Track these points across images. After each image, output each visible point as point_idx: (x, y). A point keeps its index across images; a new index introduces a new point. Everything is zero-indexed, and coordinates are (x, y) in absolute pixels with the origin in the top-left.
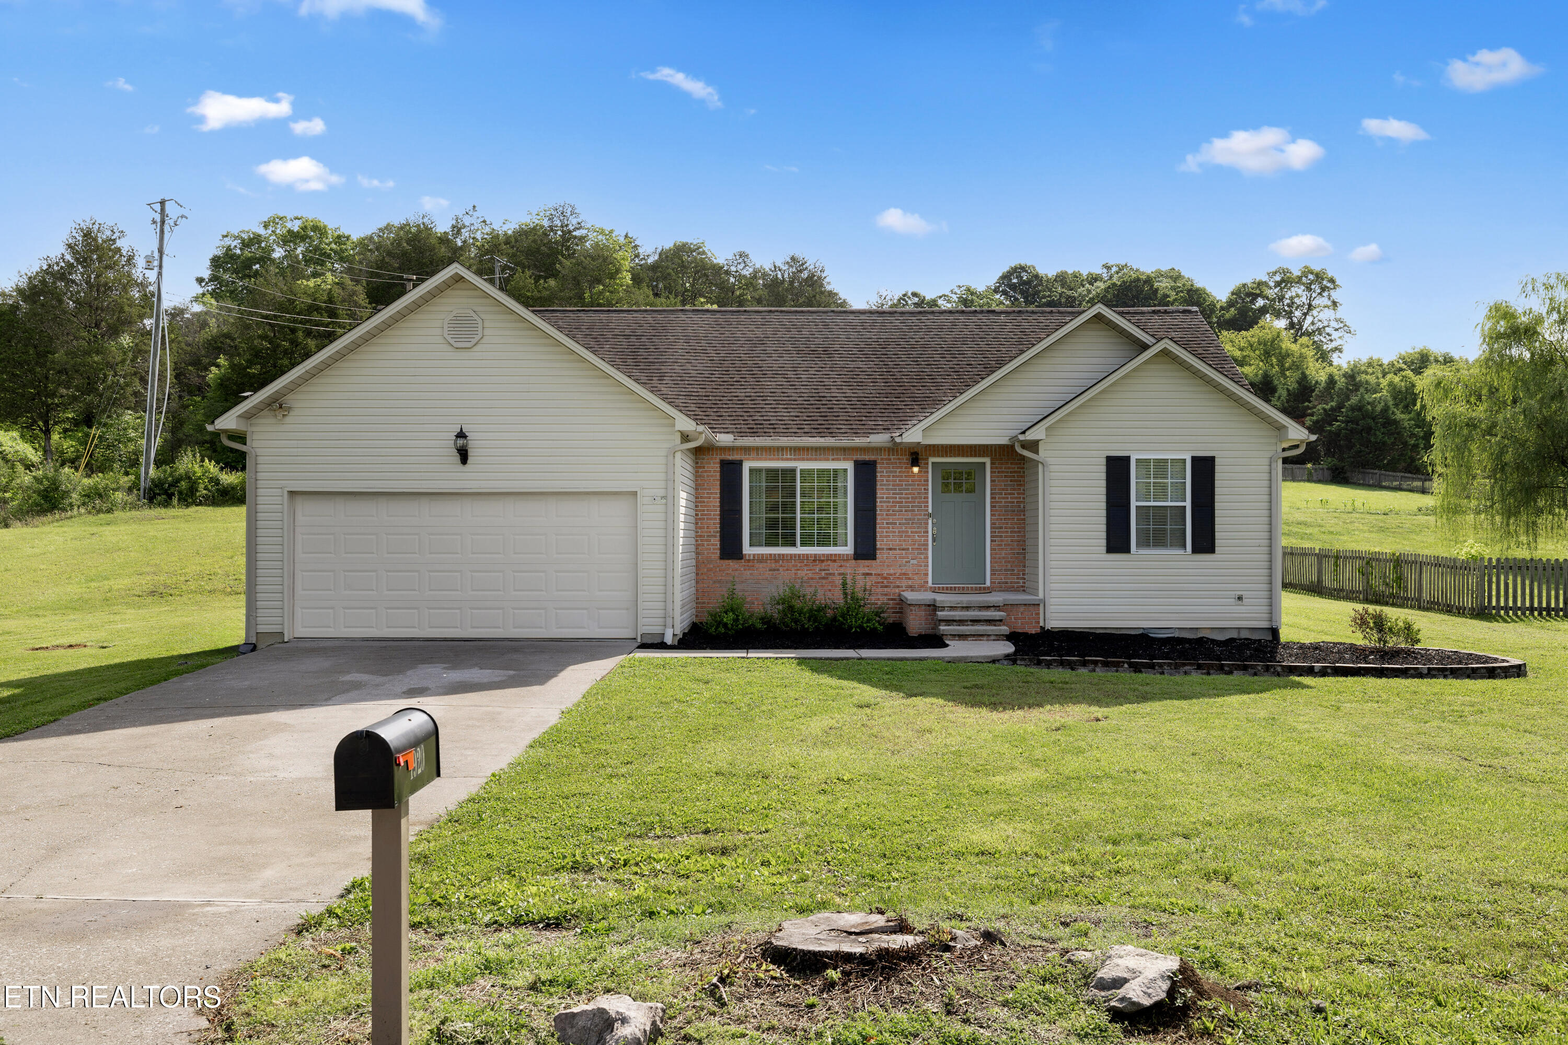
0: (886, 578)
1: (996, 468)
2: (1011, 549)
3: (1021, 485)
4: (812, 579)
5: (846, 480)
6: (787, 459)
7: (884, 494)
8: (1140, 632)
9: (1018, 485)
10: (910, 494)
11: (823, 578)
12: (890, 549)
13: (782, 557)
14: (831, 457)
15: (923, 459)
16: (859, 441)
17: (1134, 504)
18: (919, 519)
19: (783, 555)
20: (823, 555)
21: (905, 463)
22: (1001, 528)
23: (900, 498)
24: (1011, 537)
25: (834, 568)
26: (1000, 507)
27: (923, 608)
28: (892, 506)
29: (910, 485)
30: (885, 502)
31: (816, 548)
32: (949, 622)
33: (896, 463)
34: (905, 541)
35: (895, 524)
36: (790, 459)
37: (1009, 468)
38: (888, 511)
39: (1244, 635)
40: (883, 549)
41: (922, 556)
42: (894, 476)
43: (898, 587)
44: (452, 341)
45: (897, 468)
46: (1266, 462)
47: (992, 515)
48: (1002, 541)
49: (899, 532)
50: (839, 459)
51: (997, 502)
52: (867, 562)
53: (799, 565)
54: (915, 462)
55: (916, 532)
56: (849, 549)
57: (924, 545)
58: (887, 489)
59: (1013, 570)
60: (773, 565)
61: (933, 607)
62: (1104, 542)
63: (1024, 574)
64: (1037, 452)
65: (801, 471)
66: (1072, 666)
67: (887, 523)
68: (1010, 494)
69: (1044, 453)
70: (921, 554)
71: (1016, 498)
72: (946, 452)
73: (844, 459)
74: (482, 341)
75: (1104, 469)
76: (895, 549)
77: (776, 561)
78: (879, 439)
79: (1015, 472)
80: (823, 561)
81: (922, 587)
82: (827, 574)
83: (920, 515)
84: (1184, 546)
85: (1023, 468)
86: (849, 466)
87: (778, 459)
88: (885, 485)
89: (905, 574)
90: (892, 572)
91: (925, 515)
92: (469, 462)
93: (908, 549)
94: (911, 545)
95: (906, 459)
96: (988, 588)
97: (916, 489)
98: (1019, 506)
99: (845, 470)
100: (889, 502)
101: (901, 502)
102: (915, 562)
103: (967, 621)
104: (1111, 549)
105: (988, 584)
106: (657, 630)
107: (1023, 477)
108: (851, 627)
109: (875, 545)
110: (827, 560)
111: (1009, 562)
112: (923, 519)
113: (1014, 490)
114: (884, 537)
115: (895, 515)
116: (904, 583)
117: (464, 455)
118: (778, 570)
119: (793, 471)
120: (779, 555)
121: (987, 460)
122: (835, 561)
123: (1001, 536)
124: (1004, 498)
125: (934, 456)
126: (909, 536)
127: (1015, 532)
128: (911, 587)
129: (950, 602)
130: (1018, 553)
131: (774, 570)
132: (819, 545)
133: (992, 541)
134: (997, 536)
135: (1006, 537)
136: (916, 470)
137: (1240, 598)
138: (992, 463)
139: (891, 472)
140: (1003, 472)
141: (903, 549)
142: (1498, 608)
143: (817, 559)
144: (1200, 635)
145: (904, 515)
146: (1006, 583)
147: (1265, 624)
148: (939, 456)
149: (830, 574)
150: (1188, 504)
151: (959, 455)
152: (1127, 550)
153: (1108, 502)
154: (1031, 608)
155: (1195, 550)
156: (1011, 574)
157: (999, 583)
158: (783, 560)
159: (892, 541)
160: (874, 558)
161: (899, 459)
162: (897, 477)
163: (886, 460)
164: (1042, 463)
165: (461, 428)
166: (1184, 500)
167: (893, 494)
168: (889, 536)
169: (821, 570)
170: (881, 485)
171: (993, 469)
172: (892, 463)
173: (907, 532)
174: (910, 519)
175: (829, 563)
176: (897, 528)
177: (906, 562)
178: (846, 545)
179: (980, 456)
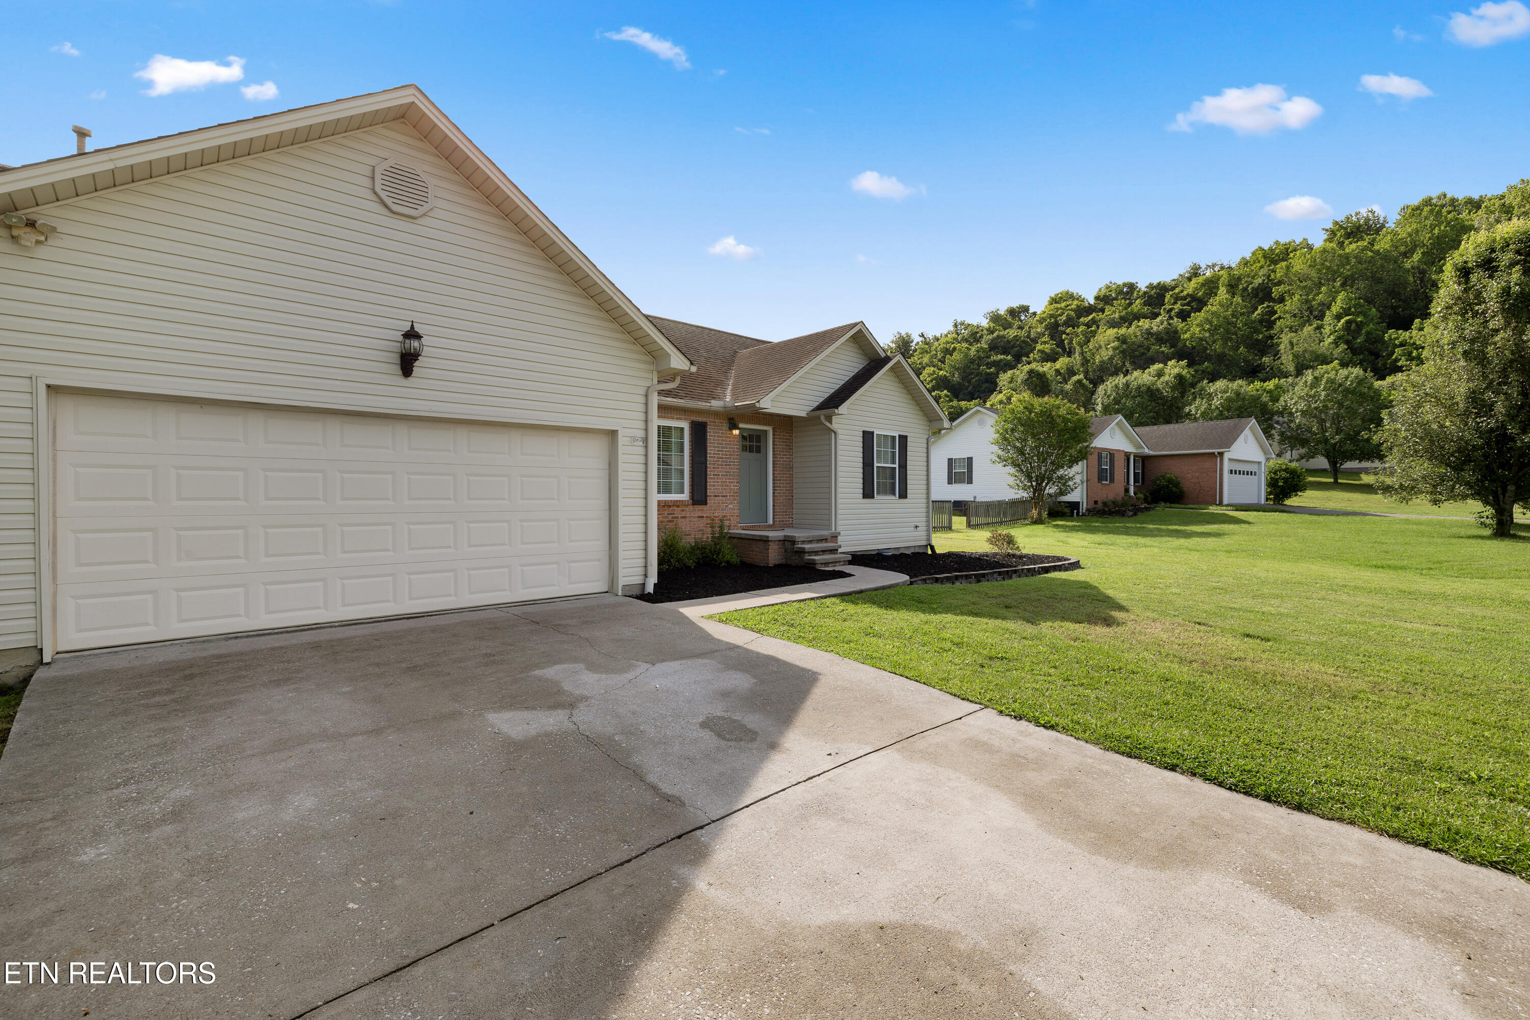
0: (712, 520)
1: (777, 439)
2: (785, 496)
3: (790, 449)
5: (682, 437)
7: (712, 450)
8: (876, 552)
9: (790, 446)
10: (728, 451)
11: (670, 521)
12: (716, 496)
14: (675, 417)
15: (737, 424)
16: (701, 405)
17: (875, 465)
18: (733, 472)
20: (671, 501)
21: (725, 426)
22: (780, 480)
23: (722, 454)
24: (785, 487)
25: (678, 512)
27: (776, 543)
28: (717, 461)
29: (728, 444)
30: (712, 457)
31: (673, 495)
32: (816, 553)
33: (719, 426)
34: (725, 489)
35: (719, 475)
38: (714, 464)
39: (917, 550)
40: (711, 496)
41: (735, 502)
42: (718, 436)
44: (389, 201)
45: (720, 429)
46: (925, 441)
47: (773, 471)
48: (781, 490)
49: (721, 482)
50: (681, 419)
51: (777, 461)
52: (701, 507)
54: (734, 426)
55: (732, 482)
56: (685, 496)
57: (736, 493)
58: (714, 447)
59: (786, 512)
61: (789, 542)
62: (862, 491)
63: (792, 515)
67: (714, 475)
68: (784, 454)
69: (835, 426)
70: (734, 500)
71: (788, 458)
72: (751, 418)
73: (685, 419)
74: (430, 214)
75: (862, 440)
76: (719, 496)
78: (713, 404)
79: (785, 438)
80: (670, 506)
81: (736, 526)
82: (673, 518)
83: (735, 469)
84: (894, 494)
85: (792, 436)
86: (685, 425)
88: (712, 443)
89: (725, 516)
90: (717, 514)
91: (737, 469)
92: (416, 373)
93: (727, 496)
94: (729, 493)
95: (726, 423)
96: (771, 526)
97: (732, 448)
99: (682, 429)
100: (715, 457)
101: (722, 458)
102: (731, 506)
103: (819, 551)
104: (865, 495)
105: (770, 522)
106: (638, 580)
107: (792, 443)
109: (706, 492)
110: (674, 505)
111: (784, 505)
112: (735, 472)
113: (786, 452)
114: (713, 486)
115: (718, 468)
116: (725, 523)
117: (408, 363)
121: (769, 429)
122: (678, 506)
123: (778, 486)
124: (781, 458)
125: (742, 422)
126: (727, 486)
127: (787, 483)
128: (728, 526)
129: (803, 537)
130: (789, 499)
133: (773, 490)
134: (776, 488)
135: (782, 487)
136: (735, 432)
137: (916, 527)
138: (773, 432)
139: (716, 433)
140: (781, 438)
141: (724, 496)
143: (667, 504)
145: (724, 468)
146: (783, 521)
147: (925, 543)
148: (746, 421)
149: (675, 518)
150: (897, 466)
151: (756, 423)
152: (873, 497)
153: (863, 463)
155: (900, 497)
156: (785, 515)
157: (779, 522)
159: (716, 489)
160: (706, 504)
161: (721, 423)
162: (720, 437)
163: (713, 422)
164: (835, 433)
165: (412, 325)
166: (894, 463)
167: (718, 451)
168: (714, 485)
169: (669, 514)
170: (710, 443)
171: (774, 435)
172: (717, 426)
173: (726, 482)
174: (728, 472)
175: (675, 508)
176: (720, 479)
177: (726, 506)
178: (682, 492)
179: (764, 424)
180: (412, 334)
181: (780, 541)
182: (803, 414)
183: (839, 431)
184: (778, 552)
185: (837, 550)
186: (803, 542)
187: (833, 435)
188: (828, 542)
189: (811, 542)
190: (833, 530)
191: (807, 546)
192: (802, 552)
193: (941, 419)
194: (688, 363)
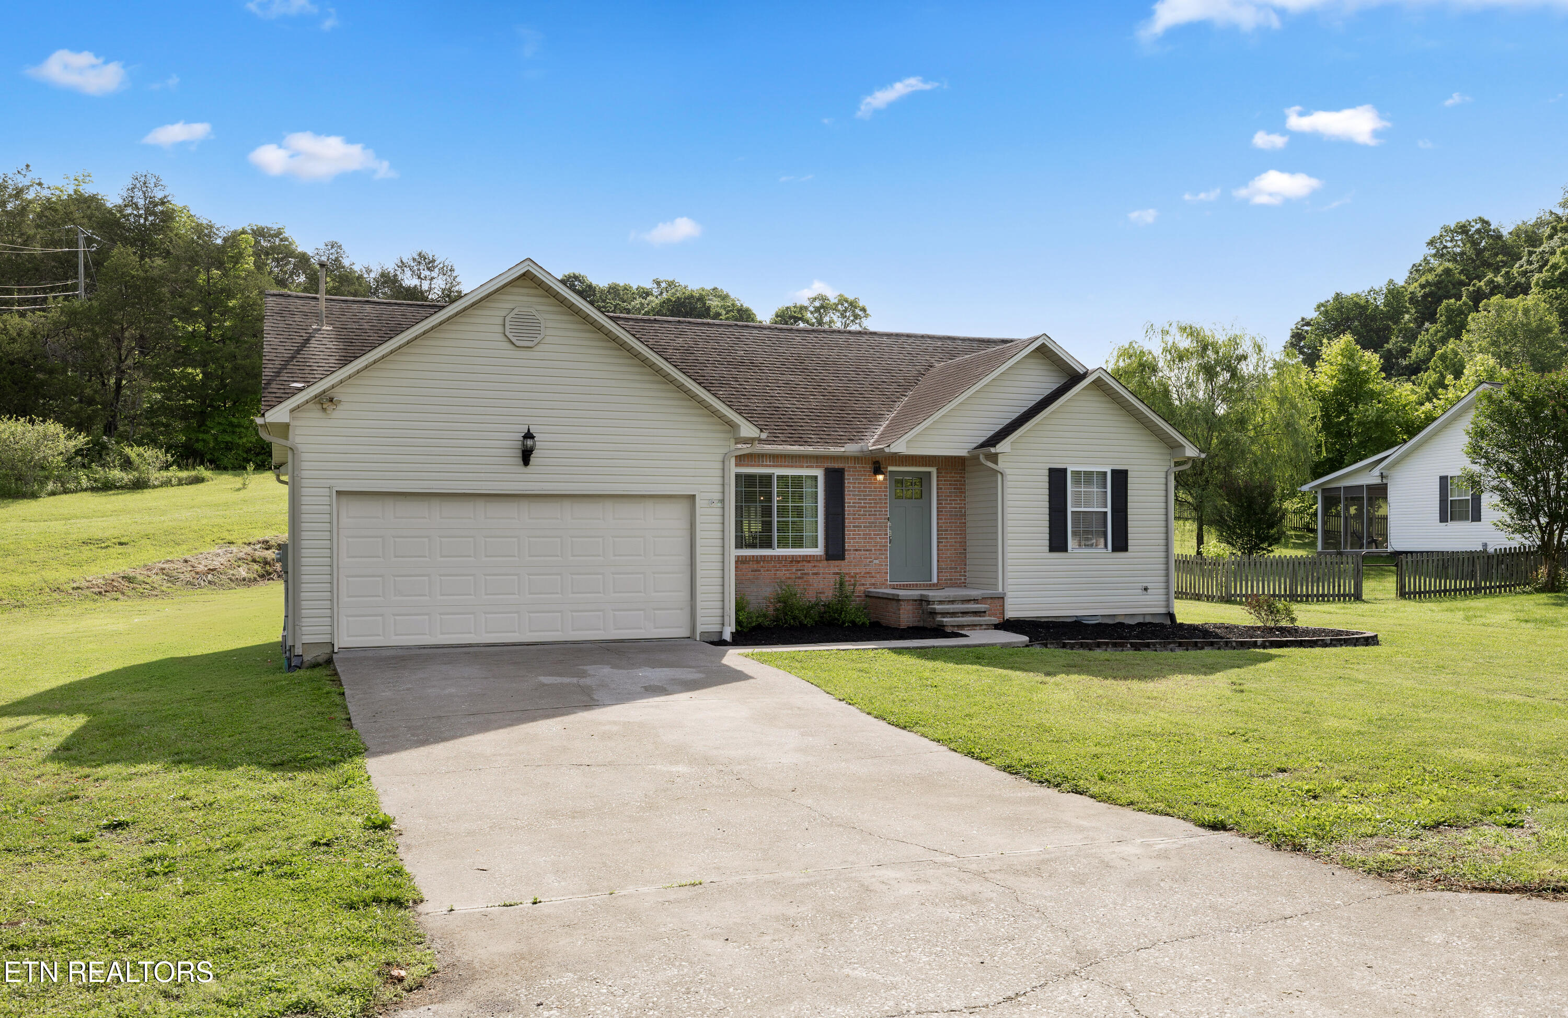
0: (852, 577)
1: (943, 477)
2: (955, 550)
3: (962, 492)
4: (789, 578)
5: (815, 487)
6: (767, 466)
7: (851, 499)
8: (1074, 619)
9: (960, 492)
10: (873, 499)
11: (799, 578)
12: (856, 550)
13: (763, 558)
14: (805, 465)
15: (884, 468)
16: (833, 450)
17: (1070, 509)
18: (880, 523)
19: (765, 556)
20: (800, 556)
21: (868, 471)
22: (947, 530)
23: (865, 503)
24: (954, 538)
25: (808, 569)
26: (946, 511)
28: (857, 511)
29: (873, 491)
30: (852, 507)
31: (791, 550)
32: (946, 614)
33: (860, 471)
34: (868, 542)
35: (861, 527)
36: (770, 466)
37: (953, 477)
38: (855, 515)
39: (1148, 620)
40: (850, 550)
41: (883, 557)
42: (859, 483)
43: (863, 585)
44: (514, 339)
45: (862, 475)
46: (1163, 475)
47: (938, 519)
48: (947, 542)
49: (864, 534)
50: (812, 467)
51: (943, 508)
52: (837, 562)
53: (778, 565)
54: (877, 470)
55: (878, 535)
56: (819, 551)
57: (884, 546)
58: (854, 495)
59: (956, 568)
60: (755, 566)
61: (922, 601)
62: (1047, 543)
63: (965, 572)
64: (996, 463)
65: (778, 477)
66: (1089, 647)
67: (854, 527)
68: (954, 500)
69: (1002, 465)
70: (882, 554)
71: (959, 504)
72: (902, 462)
73: (817, 467)
74: (544, 342)
75: (1047, 479)
76: (860, 550)
77: (758, 562)
78: (851, 448)
79: (957, 481)
80: (798, 562)
81: (883, 584)
82: (802, 574)
83: (881, 519)
84: (1106, 546)
85: (964, 477)
86: (819, 473)
87: (758, 466)
88: (851, 491)
89: (868, 573)
90: (858, 571)
91: (885, 519)
92: (531, 463)
93: (871, 550)
94: (874, 546)
95: (869, 467)
96: (934, 585)
97: (878, 495)
98: (961, 511)
99: (816, 477)
100: (855, 507)
101: (866, 507)
102: (877, 562)
103: (958, 613)
104: (1052, 549)
105: (935, 580)
106: (716, 628)
107: (964, 485)
108: (844, 623)
109: (844, 546)
110: (803, 561)
111: (953, 561)
112: (883, 523)
113: (957, 496)
114: (852, 539)
115: (860, 519)
116: (868, 581)
117: (526, 456)
118: (759, 571)
119: (769, 477)
120: (761, 556)
121: (933, 470)
122: (809, 562)
123: (947, 538)
124: (949, 504)
125: (892, 465)
126: (872, 538)
127: (958, 534)
128: (874, 584)
129: (940, 596)
130: (960, 553)
131: (756, 571)
132: (793, 547)
133: (938, 542)
134: (943, 538)
135: (951, 538)
136: (880, 477)
137: (1146, 589)
138: (938, 473)
139: (857, 479)
140: (948, 481)
141: (867, 550)
142: (1241, 596)
143: (794, 560)
144: (1117, 621)
145: (867, 519)
146: (951, 579)
147: (1163, 610)
148: (896, 465)
149: (805, 574)
150: (1109, 510)
151: (912, 465)
152: (1066, 549)
153: (1050, 508)
154: (996, 601)
155: (1116, 549)
156: (955, 572)
157: (945, 580)
158: (764, 561)
159: (857, 542)
160: (843, 559)
161: (863, 467)
162: (862, 483)
163: (853, 467)
164: (1001, 473)
165: (529, 429)
166: (1106, 507)
167: (859, 499)
168: (855, 538)
169: (797, 570)
170: (848, 491)
171: (938, 477)
172: (858, 471)
173: (870, 534)
174: (873, 523)
175: (804, 563)
176: (863, 531)
177: (870, 562)
178: (817, 547)
179: (929, 466)
180: (529, 436)
181: (916, 600)
182: (963, 453)
183: (1007, 471)
184: (914, 613)
185: (985, 612)
186: (941, 602)
187: (999, 476)
188: (978, 603)
189: (952, 602)
190: (1000, 590)
191: (938, 607)
192: (933, 613)
193: (1182, 446)
194: (758, 431)
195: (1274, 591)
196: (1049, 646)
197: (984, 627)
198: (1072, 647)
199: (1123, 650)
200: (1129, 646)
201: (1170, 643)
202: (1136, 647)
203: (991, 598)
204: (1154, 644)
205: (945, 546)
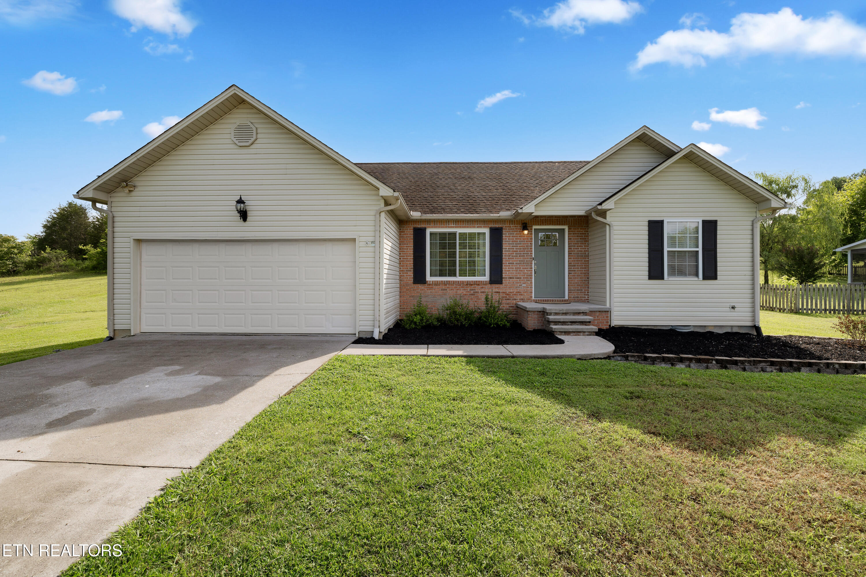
0: (508, 295)
1: (572, 231)
2: (581, 278)
3: (586, 241)
4: (466, 295)
5: (484, 239)
6: (452, 227)
7: (507, 246)
8: (669, 328)
9: (584, 241)
10: (522, 246)
11: (472, 295)
12: (511, 278)
13: (448, 282)
14: (476, 226)
15: (529, 227)
16: (494, 216)
17: (666, 249)
18: (527, 261)
19: (449, 281)
20: (472, 281)
21: (519, 229)
22: (575, 266)
23: (516, 249)
24: (580, 271)
25: (478, 289)
26: (574, 254)
27: (536, 313)
28: (511, 254)
29: (522, 241)
30: (507, 251)
31: (468, 277)
32: (556, 323)
33: (514, 229)
34: (519, 273)
35: (513, 263)
36: (453, 227)
37: (579, 231)
38: (509, 256)
39: (735, 330)
40: (506, 278)
41: (529, 282)
42: (512, 236)
43: (515, 299)
44: (237, 142)
45: (515, 231)
46: (750, 223)
47: (569, 258)
48: (575, 273)
49: (516, 268)
50: (481, 227)
51: (572, 251)
52: (497, 286)
53: (458, 287)
54: (525, 228)
55: (525, 268)
56: (486, 278)
57: (530, 275)
58: (509, 244)
59: (582, 290)
60: (444, 287)
61: (543, 313)
62: (647, 273)
63: (588, 292)
64: (605, 218)
65: (460, 233)
66: (672, 362)
67: (509, 263)
68: (580, 246)
69: (610, 218)
70: (528, 281)
71: (584, 249)
72: (543, 222)
73: (484, 227)
74: (256, 142)
75: (647, 228)
76: (513, 278)
77: (445, 285)
78: (505, 214)
79: (583, 234)
80: (472, 285)
81: (529, 299)
82: (474, 292)
83: (528, 258)
84: (697, 275)
85: (588, 231)
86: (486, 231)
87: (446, 227)
88: (507, 241)
89: (519, 292)
90: (512, 291)
91: (530, 258)
92: (248, 220)
93: (521, 278)
94: (522, 276)
95: (519, 226)
96: (565, 300)
97: (525, 244)
98: (585, 253)
99: (485, 233)
100: (510, 251)
101: (517, 251)
102: (525, 285)
103: (568, 322)
104: (651, 277)
105: (567, 298)
106: (369, 329)
107: (588, 236)
108: (490, 324)
109: (502, 275)
110: (474, 284)
111: (579, 285)
112: (529, 261)
113: (582, 244)
114: (507, 271)
115: (513, 258)
116: (519, 297)
117: (244, 215)
118: (446, 290)
119: (454, 234)
120: (447, 281)
121: (566, 228)
122: (479, 285)
123: (575, 271)
124: (576, 249)
125: (536, 225)
126: (521, 271)
127: (583, 268)
128: (522, 299)
129: (555, 310)
130: (585, 280)
131: (444, 290)
132: (469, 276)
133: (569, 273)
134: (572, 271)
135: (578, 271)
136: (526, 232)
137: (733, 308)
138: (569, 229)
139: (511, 234)
140: (576, 234)
141: (518, 278)
142: (807, 309)
143: (469, 284)
144: (708, 330)
145: (518, 258)
146: (578, 297)
148: (538, 225)
149: (476, 292)
150: (700, 249)
151: (550, 224)
152: (662, 278)
153: (649, 249)
154: (604, 313)
155: (705, 278)
156: (581, 292)
157: (574, 297)
158: (449, 284)
159: (511, 273)
160: (501, 283)
161: (515, 227)
162: (514, 237)
163: (508, 227)
164: (609, 225)
165: (241, 197)
166: (697, 247)
167: (512, 246)
168: (510, 271)
169: (471, 290)
170: (505, 241)
171: (569, 232)
172: (512, 229)
173: (520, 268)
174: (522, 261)
175: (475, 286)
176: (515, 266)
177: (520, 285)
178: (485, 276)
179: (562, 225)
180: (240, 201)
181: (540, 312)
182: (582, 213)
183: (614, 223)
184: (538, 320)
185: (590, 322)
186: (556, 314)
187: (608, 227)
188: (586, 315)
189: (566, 314)
190: (608, 305)
191: (551, 317)
192: (549, 322)
194: (392, 191)
195: (834, 307)
196: (630, 358)
197: (586, 334)
198: (653, 361)
199: (707, 368)
200: (714, 362)
201: (760, 362)
202: (723, 365)
203: (600, 311)
204: (742, 362)
205: (573, 276)
